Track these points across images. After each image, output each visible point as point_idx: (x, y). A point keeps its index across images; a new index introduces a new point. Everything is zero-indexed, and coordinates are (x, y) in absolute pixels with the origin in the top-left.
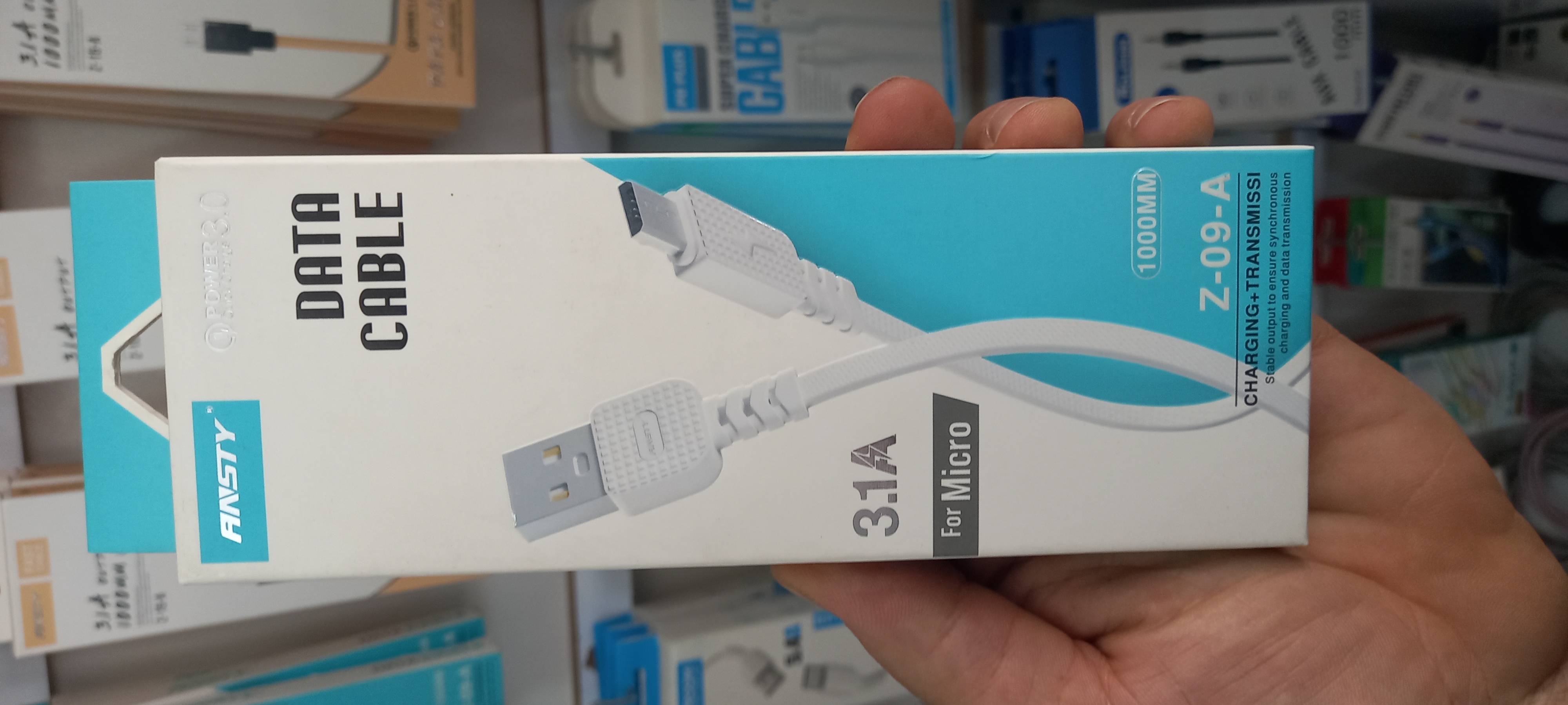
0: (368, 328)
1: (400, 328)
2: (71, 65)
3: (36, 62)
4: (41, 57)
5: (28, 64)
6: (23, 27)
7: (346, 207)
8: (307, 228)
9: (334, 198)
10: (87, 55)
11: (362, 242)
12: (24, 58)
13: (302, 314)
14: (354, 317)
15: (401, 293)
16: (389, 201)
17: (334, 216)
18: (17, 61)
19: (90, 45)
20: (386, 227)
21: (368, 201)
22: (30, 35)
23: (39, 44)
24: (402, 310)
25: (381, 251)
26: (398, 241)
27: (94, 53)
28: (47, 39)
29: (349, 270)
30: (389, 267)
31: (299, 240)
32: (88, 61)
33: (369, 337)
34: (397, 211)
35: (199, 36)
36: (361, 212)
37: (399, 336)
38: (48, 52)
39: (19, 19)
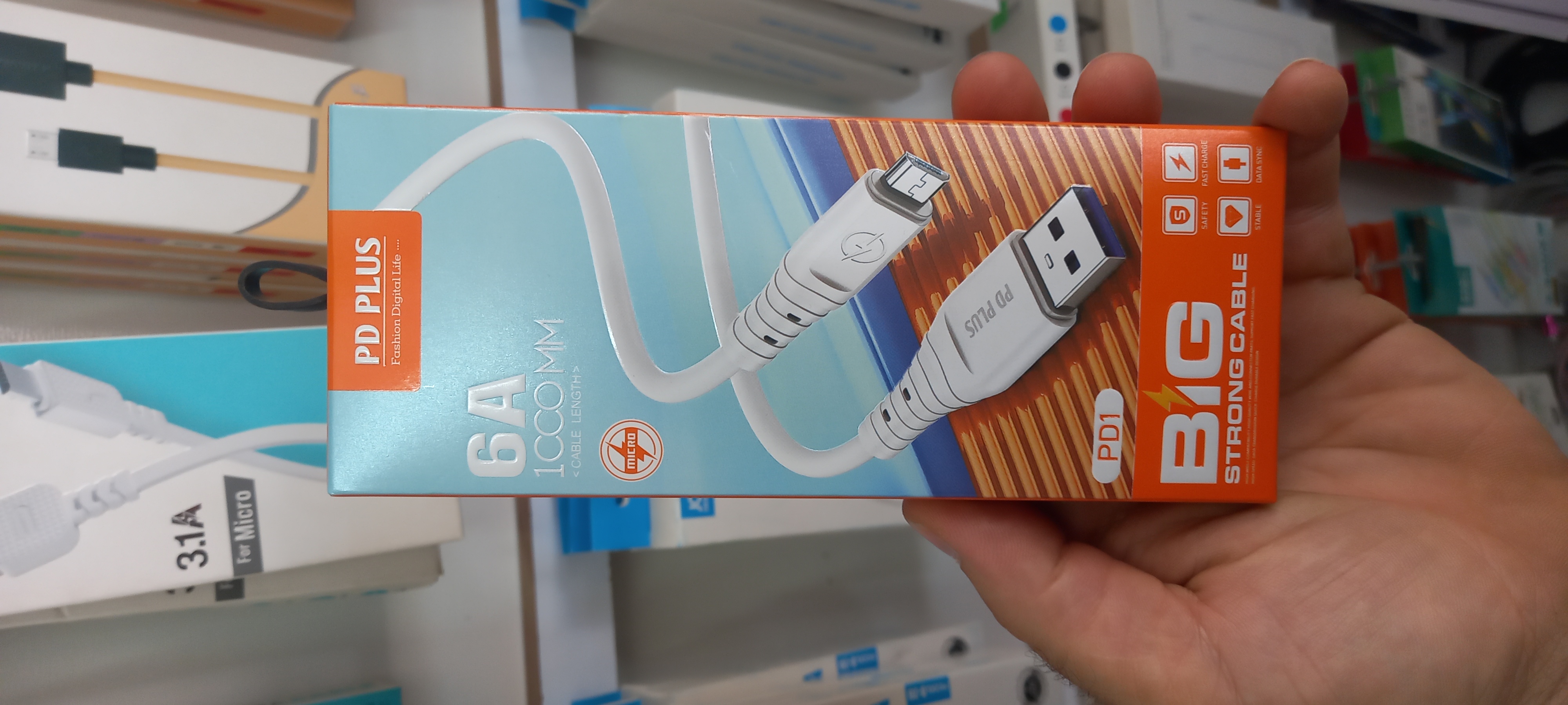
35: (52, 146)
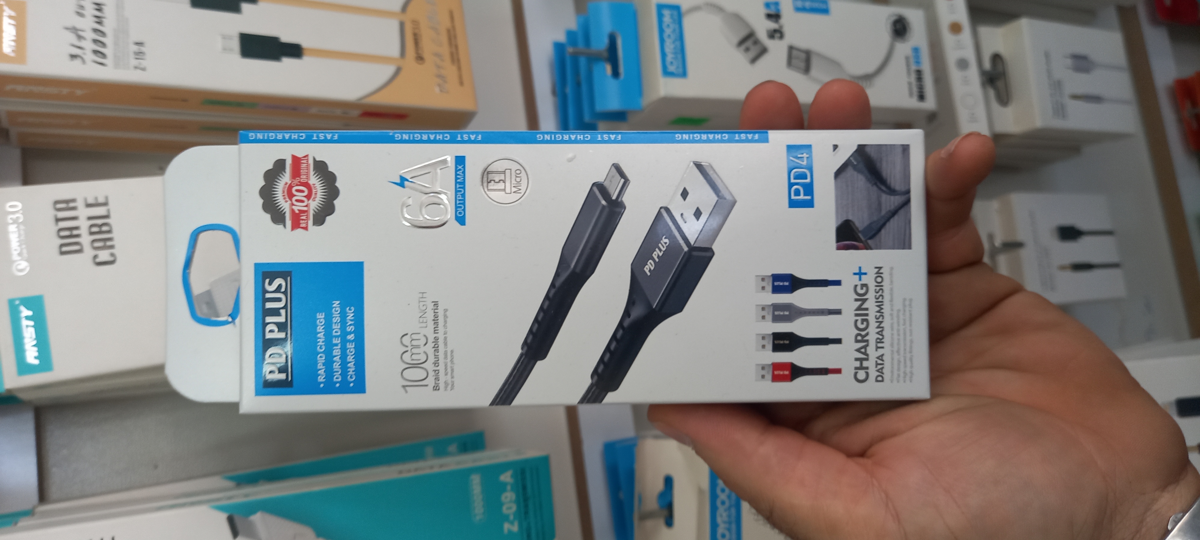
0: (95, 257)
1: (112, 255)
2: (117, 66)
3: (84, 61)
4: (89, 56)
5: (77, 62)
6: (74, 30)
7: (80, 204)
8: (61, 215)
9: (73, 201)
10: (132, 56)
11: (90, 218)
12: (73, 57)
13: (62, 253)
14: (89, 252)
15: (110, 239)
16: (101, 200)
17: (74, 208)
18: (68, 58)
19: (136, 48)
20: (100, 211)
21: (91, 201)
22: (80, 37)
23: (89, 46)
24: (112, 247)
25: (100, 222)
26: (107, 217)
27: (139, 55)
28: (95, 41)
29: (84, 231)
30: (105, 228)
31: (58, 220)
32: (134, 62)
33: (98, 260)
34: (105, 204)
36: (89, 205)
37: (111, 259)
38: (96, 52)
39: (69, 24)
